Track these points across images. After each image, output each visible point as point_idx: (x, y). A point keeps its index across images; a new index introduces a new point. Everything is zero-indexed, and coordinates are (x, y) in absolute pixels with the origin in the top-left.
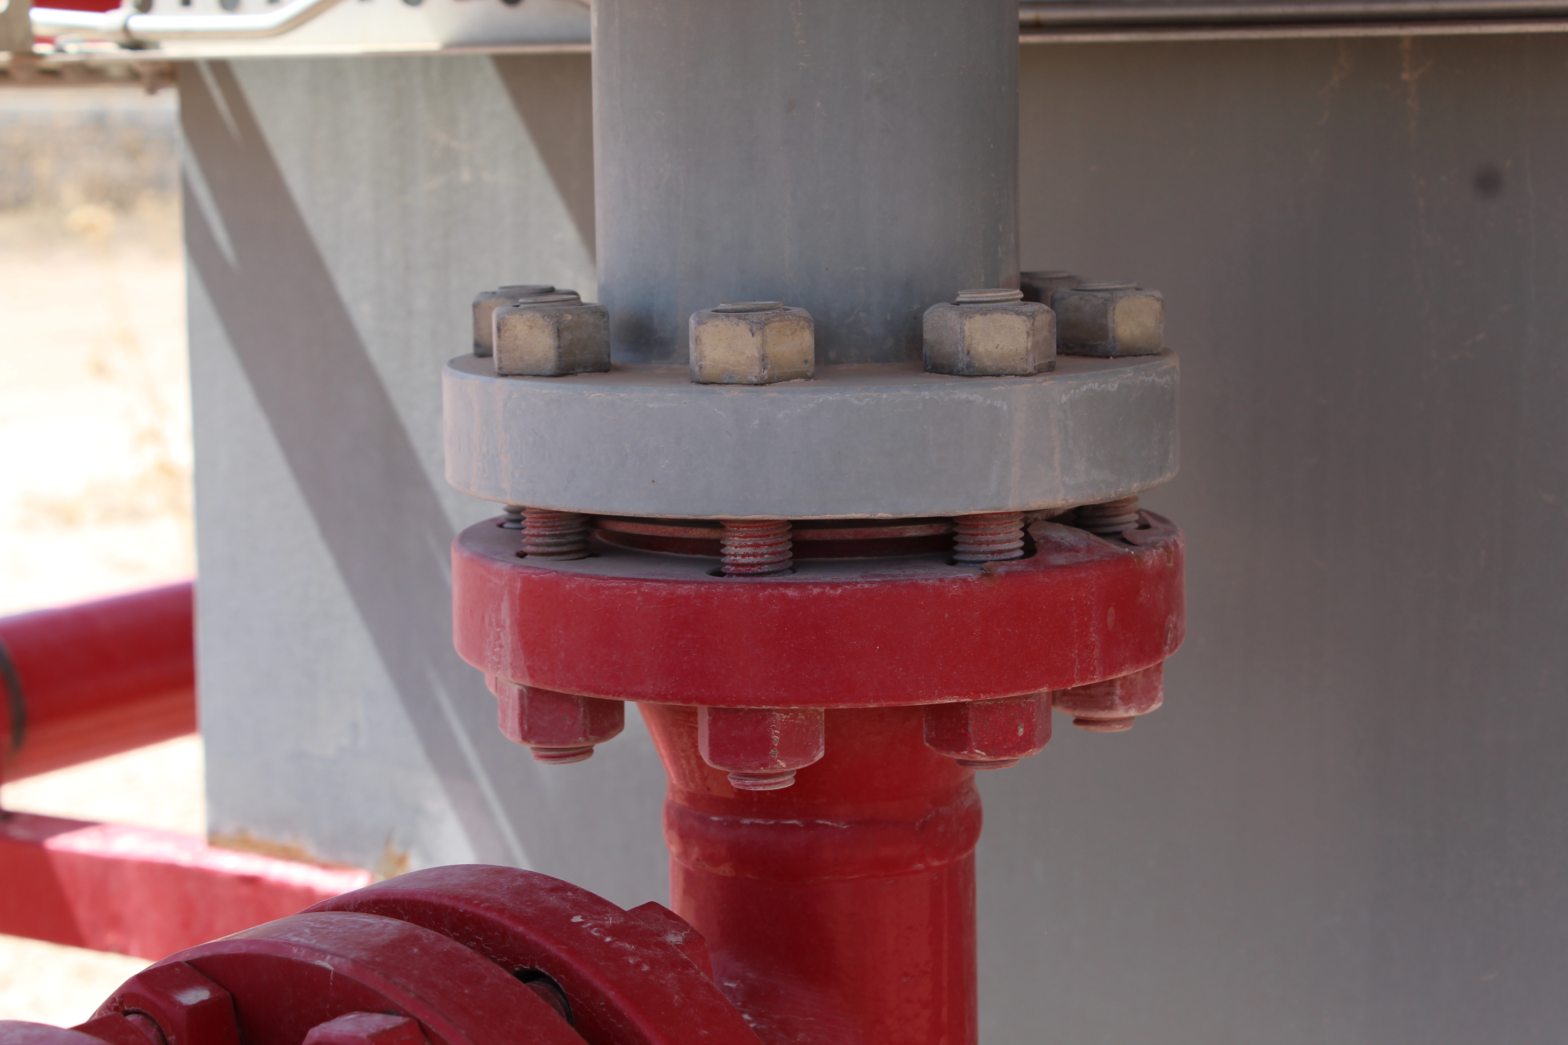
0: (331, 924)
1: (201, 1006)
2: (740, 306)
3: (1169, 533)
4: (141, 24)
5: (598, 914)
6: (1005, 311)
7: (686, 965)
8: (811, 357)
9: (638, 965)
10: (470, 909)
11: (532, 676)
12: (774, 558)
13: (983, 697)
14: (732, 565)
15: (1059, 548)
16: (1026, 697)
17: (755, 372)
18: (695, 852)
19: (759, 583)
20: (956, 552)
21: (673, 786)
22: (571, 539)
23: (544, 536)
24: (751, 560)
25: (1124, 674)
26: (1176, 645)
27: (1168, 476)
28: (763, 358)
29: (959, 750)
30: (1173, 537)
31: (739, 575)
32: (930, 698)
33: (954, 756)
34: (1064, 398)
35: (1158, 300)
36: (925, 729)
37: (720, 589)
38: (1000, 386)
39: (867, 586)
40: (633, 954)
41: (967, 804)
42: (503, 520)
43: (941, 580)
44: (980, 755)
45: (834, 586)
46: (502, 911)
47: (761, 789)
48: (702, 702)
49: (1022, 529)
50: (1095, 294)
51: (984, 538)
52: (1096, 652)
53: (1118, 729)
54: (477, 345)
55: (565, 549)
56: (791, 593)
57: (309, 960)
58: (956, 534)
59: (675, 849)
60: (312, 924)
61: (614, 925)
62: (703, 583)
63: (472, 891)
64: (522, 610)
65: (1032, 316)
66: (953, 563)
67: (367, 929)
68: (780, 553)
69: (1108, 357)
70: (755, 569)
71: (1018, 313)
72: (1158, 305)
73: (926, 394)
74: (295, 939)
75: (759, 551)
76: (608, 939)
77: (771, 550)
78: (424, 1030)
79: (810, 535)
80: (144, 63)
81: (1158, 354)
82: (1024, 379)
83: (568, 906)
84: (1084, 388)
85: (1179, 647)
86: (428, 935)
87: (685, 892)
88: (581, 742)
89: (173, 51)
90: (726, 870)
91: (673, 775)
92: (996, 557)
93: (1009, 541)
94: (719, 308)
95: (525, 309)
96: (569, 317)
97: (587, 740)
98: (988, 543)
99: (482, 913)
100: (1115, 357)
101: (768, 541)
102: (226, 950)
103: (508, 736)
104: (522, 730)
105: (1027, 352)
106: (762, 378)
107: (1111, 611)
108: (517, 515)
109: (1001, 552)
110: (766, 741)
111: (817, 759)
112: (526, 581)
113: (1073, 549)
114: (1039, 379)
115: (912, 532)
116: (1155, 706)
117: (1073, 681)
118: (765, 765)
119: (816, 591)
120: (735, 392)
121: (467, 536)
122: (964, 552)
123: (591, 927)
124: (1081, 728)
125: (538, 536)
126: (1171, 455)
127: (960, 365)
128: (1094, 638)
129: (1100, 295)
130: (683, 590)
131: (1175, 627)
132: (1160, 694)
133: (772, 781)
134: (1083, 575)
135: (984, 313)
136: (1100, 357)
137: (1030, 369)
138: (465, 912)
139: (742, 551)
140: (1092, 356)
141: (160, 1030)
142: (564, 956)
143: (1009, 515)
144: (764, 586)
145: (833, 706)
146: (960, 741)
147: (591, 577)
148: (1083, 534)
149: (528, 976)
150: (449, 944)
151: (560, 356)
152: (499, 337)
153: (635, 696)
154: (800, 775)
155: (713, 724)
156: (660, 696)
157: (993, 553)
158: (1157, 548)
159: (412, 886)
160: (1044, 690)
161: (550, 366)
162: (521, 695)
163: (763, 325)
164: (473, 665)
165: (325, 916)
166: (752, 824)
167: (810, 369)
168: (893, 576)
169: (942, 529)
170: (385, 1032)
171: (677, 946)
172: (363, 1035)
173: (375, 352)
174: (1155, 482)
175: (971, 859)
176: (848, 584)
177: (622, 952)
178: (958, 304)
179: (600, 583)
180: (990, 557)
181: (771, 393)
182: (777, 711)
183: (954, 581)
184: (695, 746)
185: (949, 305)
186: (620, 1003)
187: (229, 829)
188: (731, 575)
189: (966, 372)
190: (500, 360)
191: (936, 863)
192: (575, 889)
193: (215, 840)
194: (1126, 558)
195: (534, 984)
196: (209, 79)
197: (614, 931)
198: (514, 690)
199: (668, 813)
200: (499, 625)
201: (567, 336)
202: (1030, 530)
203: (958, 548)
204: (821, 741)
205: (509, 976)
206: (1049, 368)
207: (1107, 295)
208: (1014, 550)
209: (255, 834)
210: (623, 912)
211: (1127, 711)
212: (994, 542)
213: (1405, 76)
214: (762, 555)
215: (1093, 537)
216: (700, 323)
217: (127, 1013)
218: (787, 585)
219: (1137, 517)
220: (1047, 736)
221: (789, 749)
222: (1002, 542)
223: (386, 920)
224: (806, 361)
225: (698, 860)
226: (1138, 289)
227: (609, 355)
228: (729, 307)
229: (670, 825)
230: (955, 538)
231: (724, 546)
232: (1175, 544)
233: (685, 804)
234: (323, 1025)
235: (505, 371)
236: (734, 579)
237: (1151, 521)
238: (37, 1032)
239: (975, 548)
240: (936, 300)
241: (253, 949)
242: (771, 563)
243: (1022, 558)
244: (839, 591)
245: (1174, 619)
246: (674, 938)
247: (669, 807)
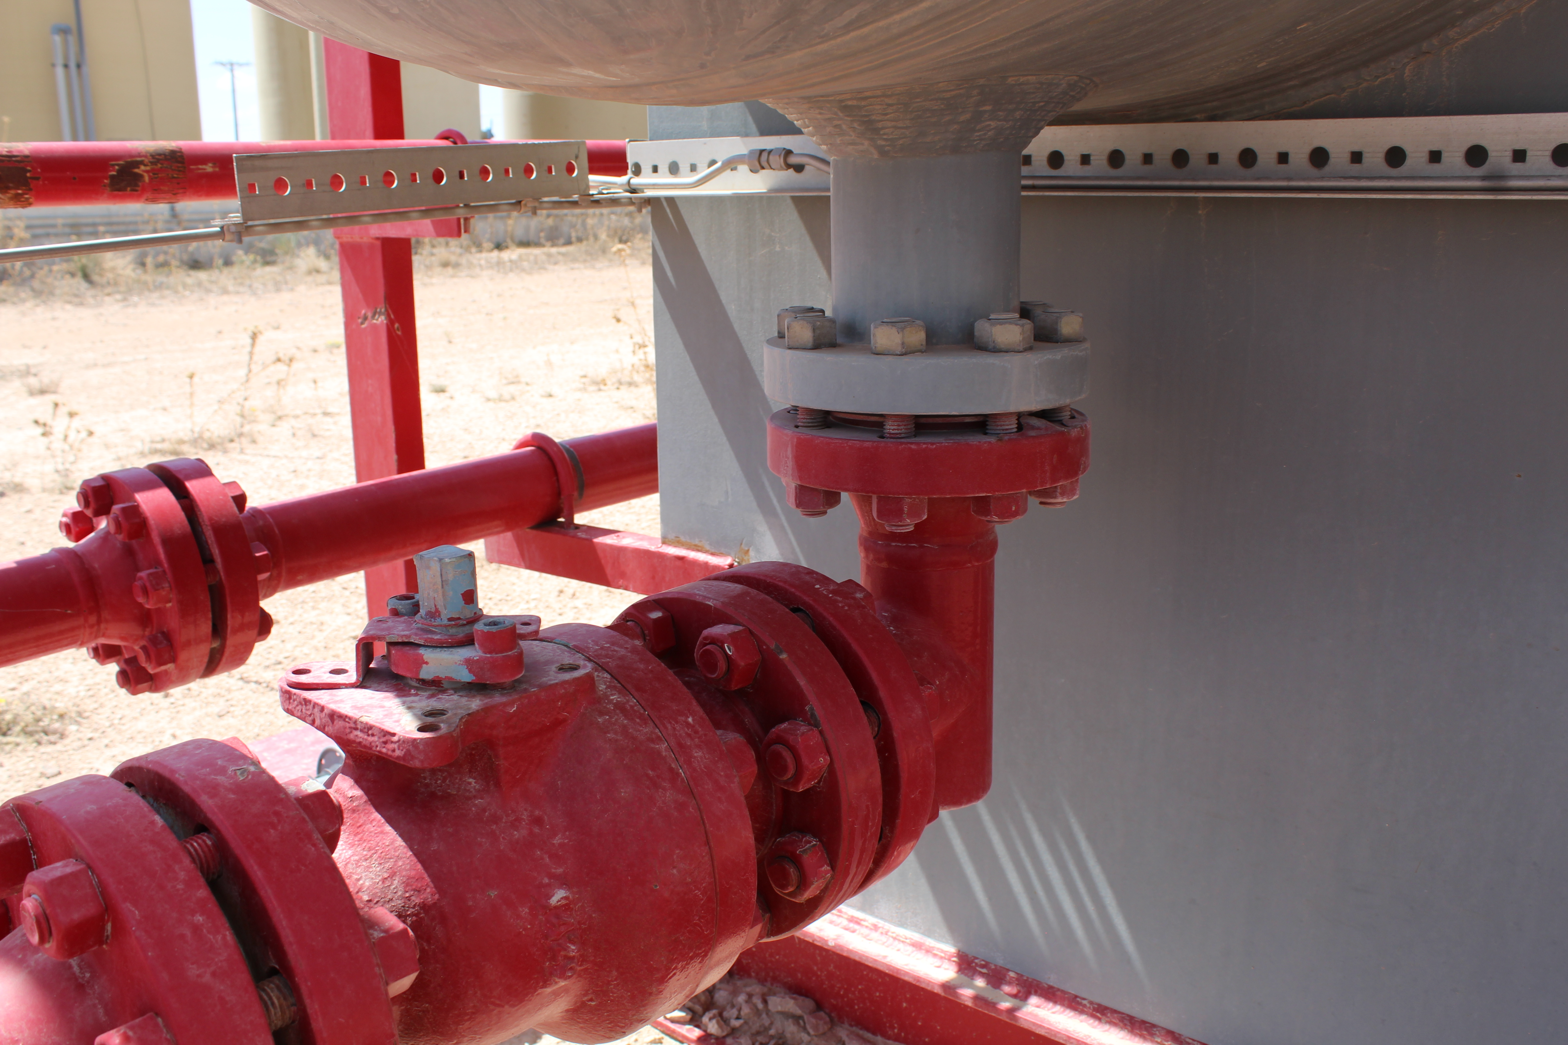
0: (713, 586)
1: (659, 618)
2: (893, 320)
3: (1083, 421)
4: (635, 181)
5: (827, 584)
6: (1010, 323)
7: (864, 607)
8: (924, 343)
9: (843, 607)
10: (772, 581)
11: (800, 480)
12: (906, 431)
13: (997, 493)
14: (888, 434)
15: (1033, 428)
16: (1017, 493)
17: (899, 350)
18: (871, 556)
19: (900, 442)
20: (987, 429)
21: (862, 528)
22: (818, 420)
23: (807, 419)
24: (896, 431)
25: (1061, 484)
26: (1085, 471)
27: (1083, 396)
28: (903, 344)
29: (986, 516)
30: (1086, 423)
31: (891, 438)
32: (973, 494)
33: (983, 518)
34: (1036, 362)
35: (1081, 317)
36: (972, 506)
37: (882, 445)
38: (1007, 357)
39: (947, 444)
40: (841, 602)
41: (991, 538)
42: (790, 409)
43: (979, 442)
44: (995, 518)
45: (932, 444)
46: (785, 582)
47: (899, 531)
48: (874, 493)
49: (1017, 419)
50: (1053, 314)
51: (999, 423)
52: (1048, 474)
53: (1058, 507)
54: (779, 333)
55: (816, 424)
56: (913, 447)
57: (704, 601)
58: (987, 421)
59: (862, 555)
60: (705, 586)
61: (833, 589)
62: (875, 442)
63: (773, 573)
64: (797, 451)
65: (1022, 326)
66: (986, 434)
67: (728, 589)
68: (909, 429)
69: (1058, 343)
70: (898, 436)
71: (1017, 325)
72: (1081, 320)
73: (974, 360)
74: (698, 592)
75: (900, 428)
76: (831, 595)
77: (905, 427)
78: (751, 632)
79: (923, 421)
80: (636, 198)
81: (1080, 341)
82: (1018, 354)
83: (814, 580)
84: (1045, 358)
85: (1087, 471)
86: (754, 592)
87: (867, 574)
88: (822, 509)
89: (649, 193)
90: (884, 565)
91: (862, 523)
92: (1005, 432)
93: (1011, 425)
94: (884, 321)
95: (799, 319)
96: (819, 323)
97: (824, 507)
98: (1001, 426)
99: (777, 583)
100: (1061, 343)
101: (904, 424)
102: (669, 596)
103: (790, 505)
104: (796, 503)
105: (1020, 342)
106: (902, 352)
107: (1055, 456)
108: (795, 409)
109: (1007, 429)
110: (901, 511)
111: (924, 519)
112: (799, 438)
113: (1039, 429)
114: (1025, 354)
115: (968, 420)
116: (1075, 497)
117: (1037, 487)
118: (901, 521)
119: (924, 446)
120: (890, 359)
121: (774, 417)
122: (990, 429)
123: (823, 590)
124: (1042, 506)
125: (804, 419)
126: (1085, 387)
127: (990, 347)
128: (1047, 468)
129: (1055, 315)
130: (866, 444)
131: (1085, 463)
132: (1078, 492)
133: (904, 528)
134: (1043, 440)
135: (1001, 324)
136: (1054, 342)
137: (1021, 349)
138: (770, 582)
139: (893, 428)
140: (1051, 342)
141: (641, 628)
142: (811, 602)
143: (1011, 414)
144: (902, 443)
145: (931, 496)
146: (987, 512)
147: (827, 438)
148: (1044, 421)
149: (795, 610)
150: (763, 596)
151: (814, 340)
152: (788, 331)
153: (846, 490)
154: (916, 525)
155: (878, 503)
156: (855, 490)
157: (1003, 430)
158: (1077, 428)
159: (748, 570)
160: (1024, 490)
161: (810, 344)
162: (796, 487)
163: (903, 329)
164: (776, 474)
165: (710, 582)
166: (896, 545)
167: (924, 348)
168: (958, 440)
169: (981, 419)
170: (734, 633)
171: (861, 599)
172: (726, 634)
173: (736, 326)
174: (1077, 399)
175: (993, 562)
176: (938, 443)
177: (836, 601)
178: (990, 320)
179: (830, 441)
180: (1002, 432)
181: (906, 359)
182: (906, 498)
183: (985, 443)
184: (871, 510)
185: (986, 320)
186: (835, 623)
187: (671, 536)
188: (888, 438)
189: (993, 350)
190: (788, 342)
191: (976, 564)
192: (817, 573)
193: (665, 541)
194: (1063, 433)
195: (798, 613)
196: (665, 204)
197: (833, 592)
198: (793, 485)
199: (860, 539)
200: (787, 457)
201: (818, 332)
202: (1020, 420)
203: (988, 427)
204: (926, 511)
205: (787, 610)
206: (1030, 349)
207: (1058, 315)
208: (1013, 428)
209: (682, 539)
210: (837, 584)
211: (1062, 499)
212: (1004, 425)
213: (1200, 212)
214: (901, 430)
215: (1049, 423)
216: (875, 328)
217: (628, 621)
218: (912, 443)
219: (1070, 413)
220: (1025, 511)
221: (911, 515)
222: (1008, 425)
223: (736, 585)
224: (922, 345)
225: (872, 560)
226: (1072, 312)
227: (836, 340)
228: (888, 320)
229: (861, 544)
230: (987, 423)
231: (885, 425)
232: (1086, 426)
233: (867, 535)
234: (709, 629)
235: (790, 347)
236: (889, 440)
237: (1076, 415)
238: (591, 629)
239: (995, 428)
240: (981, 317)
241: (680, 596)
242: (905, 433)
243: (1016, 432)
244: (934, 446)
245: (1084, 459)
246: (859, 595)
247: (861, 537)
